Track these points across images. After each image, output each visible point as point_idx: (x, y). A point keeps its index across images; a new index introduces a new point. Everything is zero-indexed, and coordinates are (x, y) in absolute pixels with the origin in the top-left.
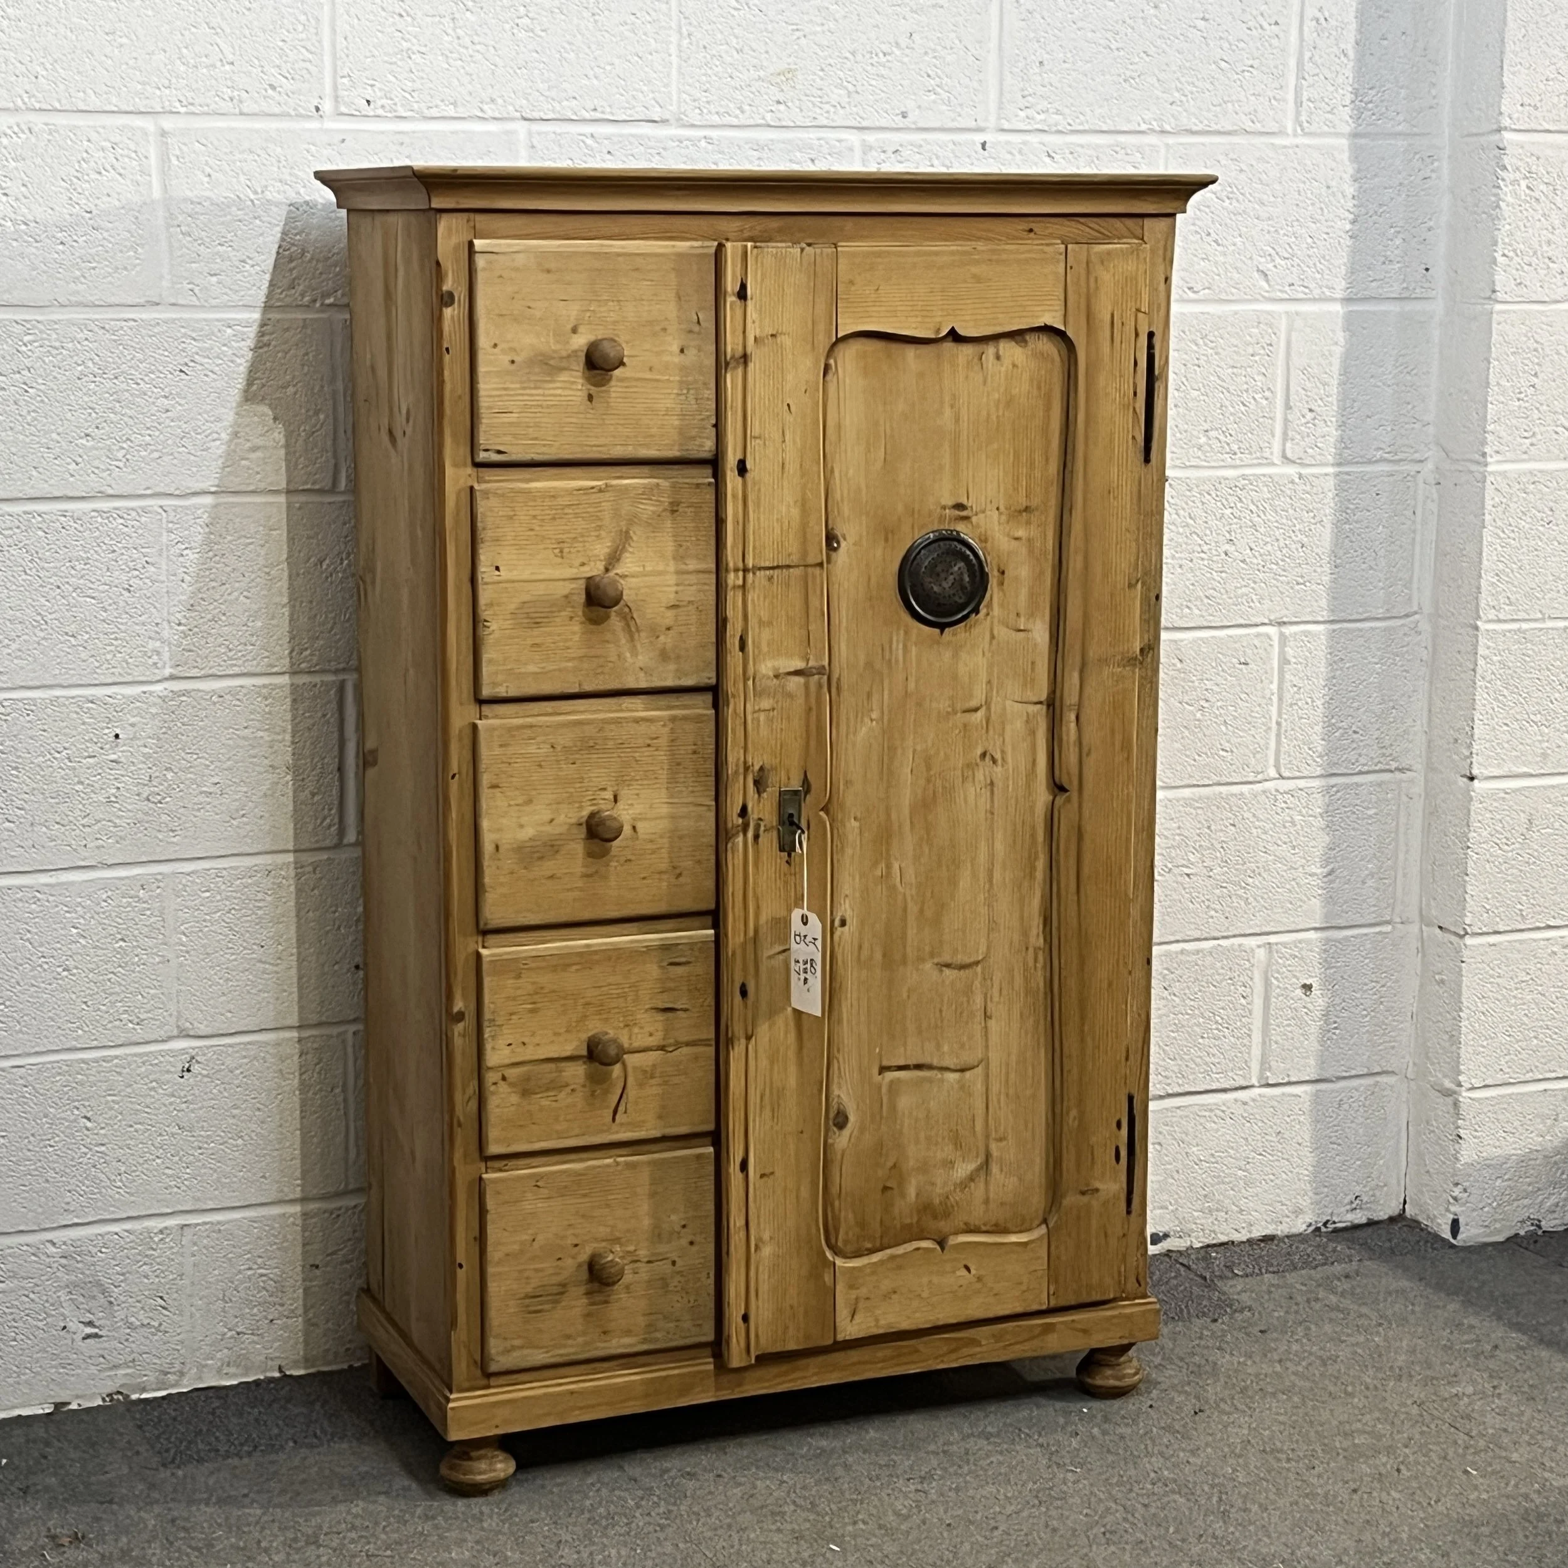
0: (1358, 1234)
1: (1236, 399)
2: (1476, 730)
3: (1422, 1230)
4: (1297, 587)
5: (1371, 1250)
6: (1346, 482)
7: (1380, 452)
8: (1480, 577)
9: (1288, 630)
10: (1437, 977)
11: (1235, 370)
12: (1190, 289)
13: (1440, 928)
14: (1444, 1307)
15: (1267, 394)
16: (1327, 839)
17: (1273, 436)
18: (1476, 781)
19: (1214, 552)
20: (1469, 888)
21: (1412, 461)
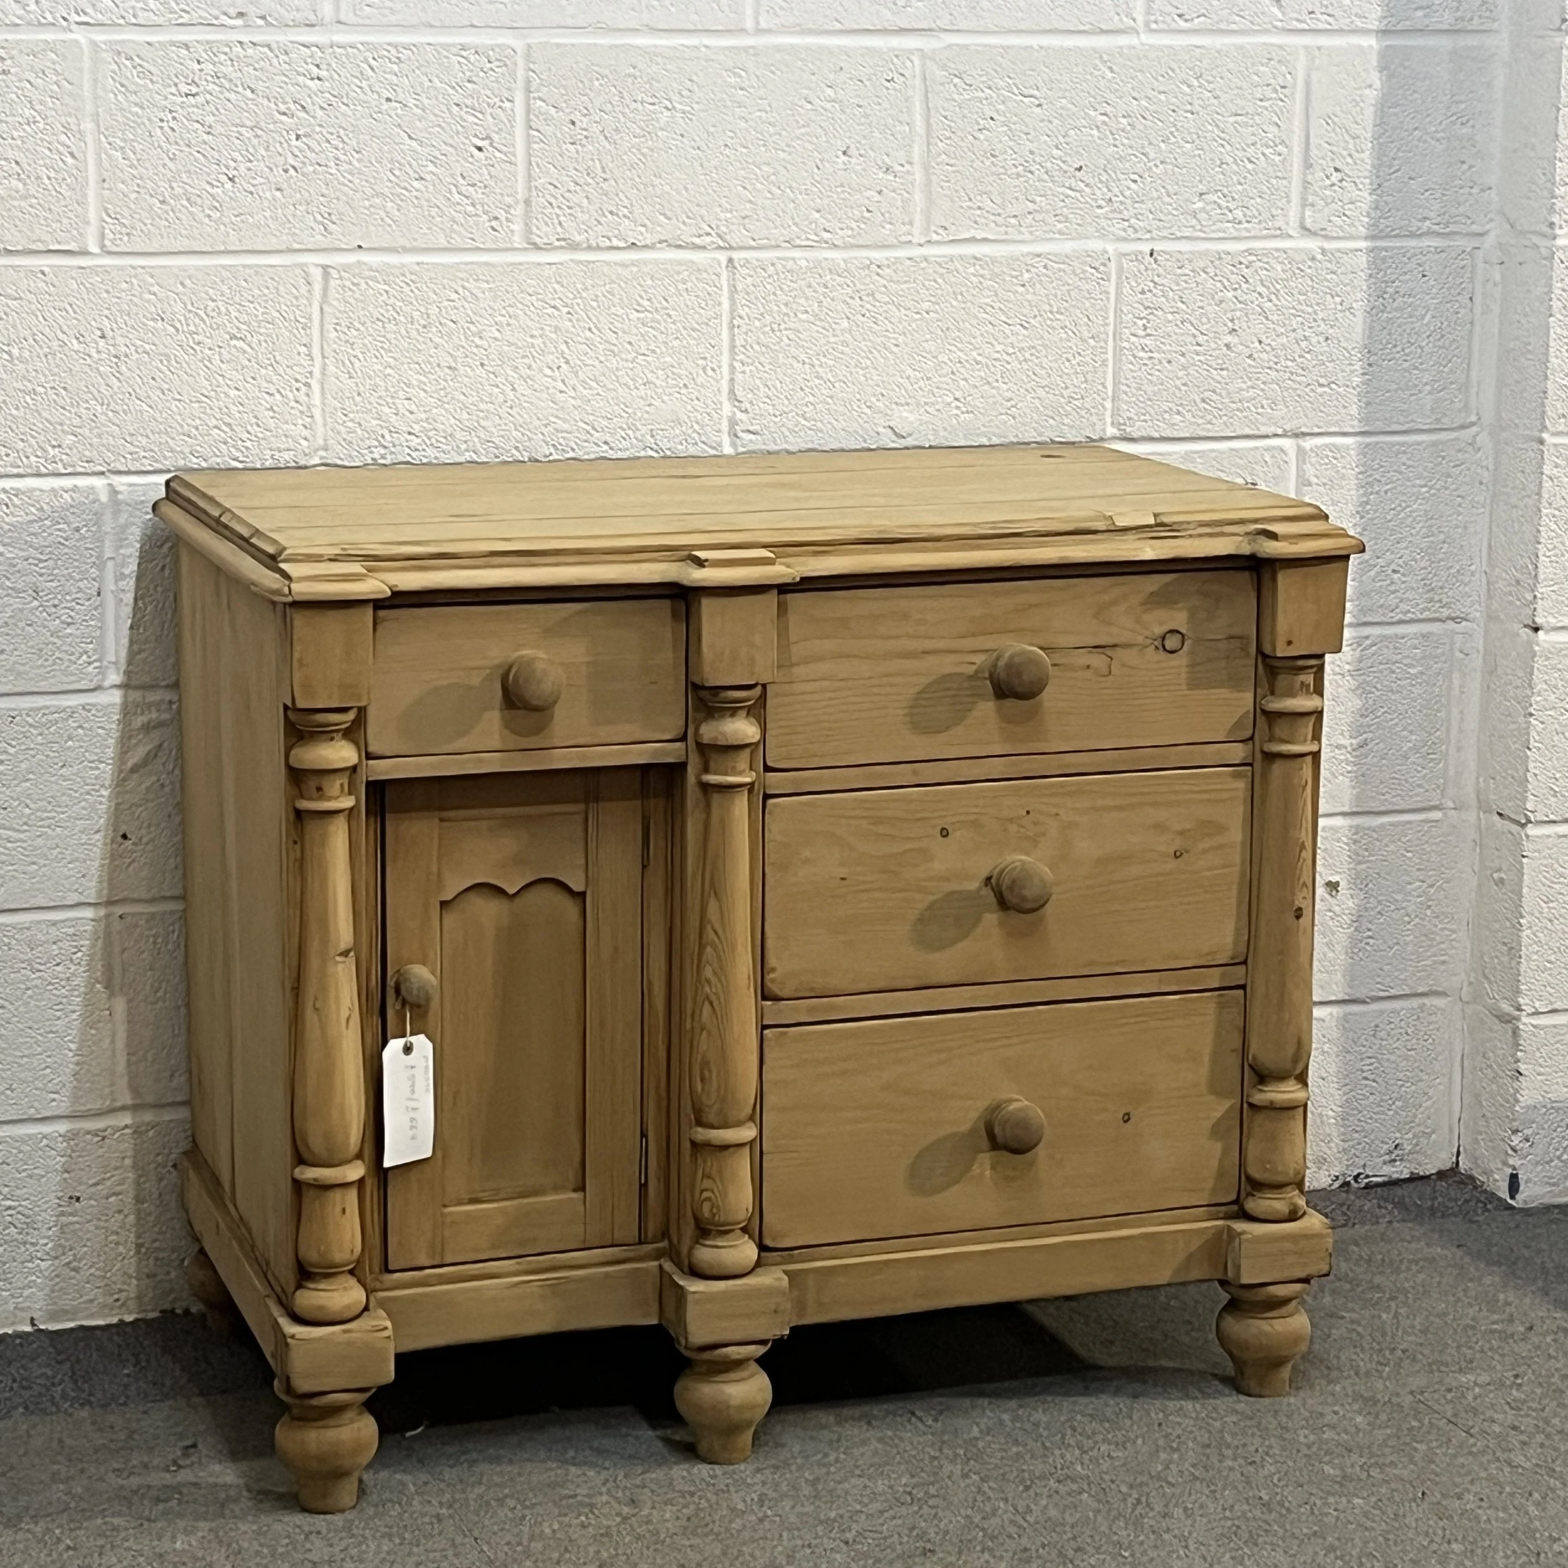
0: (1398, 1191)
1: (1240, 154)
2: (1541, 570)
3: (1475, 1188)
4: (1320, 390)
5: (1407, 1209)
6: (1384, 260)
7: (1428, 223)
8: (1546, 378)
9: (1309, 443)
10: (1495, 875)
11: (1239, 118)
12: (1180, 16)
13: (1500, 815)
14: (1480, 1279)
15: (1280, 148)
16: (1358, 703)
17: (1289, 202)
18: (1540, 633)
19: (1213, 345)
20: (1531, 765)
21: (1468, 234)
